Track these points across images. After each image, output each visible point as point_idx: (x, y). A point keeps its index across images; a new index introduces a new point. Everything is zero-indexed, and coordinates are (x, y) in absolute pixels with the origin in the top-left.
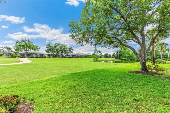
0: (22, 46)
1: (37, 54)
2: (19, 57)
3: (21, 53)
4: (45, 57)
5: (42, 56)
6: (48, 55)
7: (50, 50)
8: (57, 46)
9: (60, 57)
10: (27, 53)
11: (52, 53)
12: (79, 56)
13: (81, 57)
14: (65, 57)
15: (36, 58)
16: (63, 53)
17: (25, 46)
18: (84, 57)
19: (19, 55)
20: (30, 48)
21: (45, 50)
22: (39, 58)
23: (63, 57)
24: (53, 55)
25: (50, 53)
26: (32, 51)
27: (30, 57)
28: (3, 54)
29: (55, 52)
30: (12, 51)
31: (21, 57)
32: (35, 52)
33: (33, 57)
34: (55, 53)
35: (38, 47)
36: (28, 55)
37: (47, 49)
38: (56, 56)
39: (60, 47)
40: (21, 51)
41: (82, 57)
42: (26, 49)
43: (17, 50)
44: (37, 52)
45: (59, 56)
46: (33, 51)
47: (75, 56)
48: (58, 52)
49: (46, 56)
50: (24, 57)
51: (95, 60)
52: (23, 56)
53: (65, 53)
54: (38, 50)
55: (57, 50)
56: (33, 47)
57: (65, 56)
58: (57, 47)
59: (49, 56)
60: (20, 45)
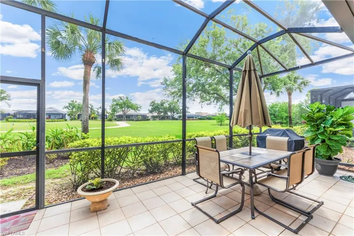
0: (119, 105)
1: (138, 116)
2: (115, 120)
3: (118, 114)
4: (149, 120)
5: (144, 118)
6: (152, 116)
7: (154, 109)
8: (164, 103)
9: (170, 119)
10: (125, 114)
11: (158, 113)
12: (200, 117)
13: (202, 118)
14: (177, 119)
15: (137, 120)
16: (174, 113)
17: (123, 106)
18: (207, 118)
19: (116, 117)
20: (128, 107)
21: (149, 110)
22: (140, 120)
23: (174, 119)
24: (159, 117)
25: (155, 114)
26: (131, 112)
27: (130, 120)
28: (97, 116)
29: (161, 112)
30: (107, 113)
31: (118, 121)
32: (135, 113)
33: (133, 120)
34: (162, 114)
35: (139, 106)
36: (126, 118)
37: (150, 108)
38: (163, 118)
39: (169, 104)
40: (118, 112)
41: (204, 119)
42: (123, 109)
43: (114, 110)
44: (139, 113)
45: (167, 118)
46: (133, 111)
47: (193, 117)
48: (166, 113)
49: (150, 118)
50: (122, 120)
51: (220, 123)
52: (120, 118)
53: (177, 113)
54: (139, 110)
55: (164, 109)
56: (133, 106)
57: (176, 117)
58: (165, 105)
59: (154, 118)
60: (117, 104)
